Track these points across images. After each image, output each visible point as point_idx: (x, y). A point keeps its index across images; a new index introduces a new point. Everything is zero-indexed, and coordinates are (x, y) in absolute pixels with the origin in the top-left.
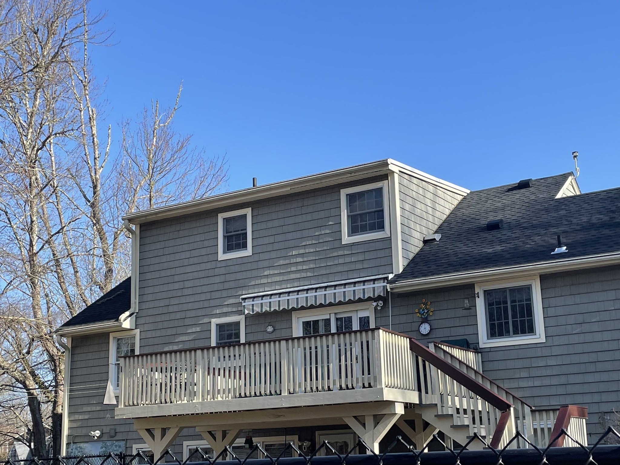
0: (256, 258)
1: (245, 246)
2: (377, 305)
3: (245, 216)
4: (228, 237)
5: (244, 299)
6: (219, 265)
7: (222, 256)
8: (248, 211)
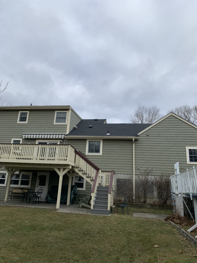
0: (28, 124)
1: (25, 121)
2: (61, 141)
3: (27, 113)
4: (21, 118)
5: (23, 134)
6: (17, 124)
7: (18, 122)
8: (28, 112)
